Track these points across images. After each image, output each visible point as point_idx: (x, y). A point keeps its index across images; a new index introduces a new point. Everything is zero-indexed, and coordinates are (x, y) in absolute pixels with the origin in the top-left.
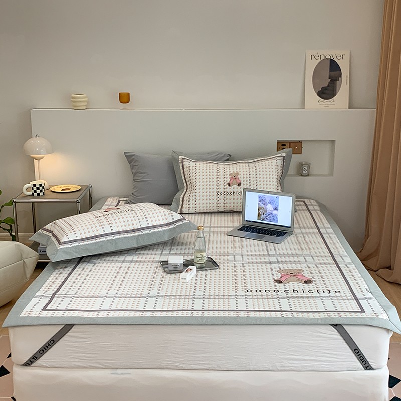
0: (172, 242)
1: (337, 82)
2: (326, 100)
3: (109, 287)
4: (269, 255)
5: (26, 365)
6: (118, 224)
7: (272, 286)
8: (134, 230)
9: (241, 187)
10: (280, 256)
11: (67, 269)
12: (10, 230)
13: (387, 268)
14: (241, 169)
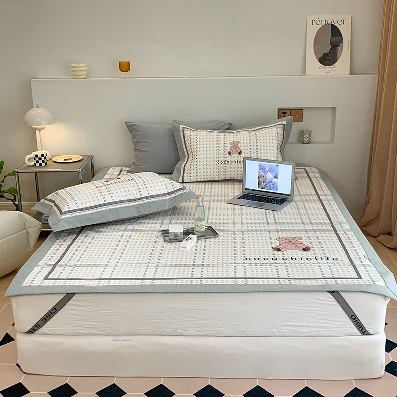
0: (173, 211)
1: (338, 47)
2: (327, 67)
3: (110, 256)
4: (268, 223)
5: (29, 333)
6: (119, 193)
7: (271, 253)
8: (135, 200)
9: (241, 155)
10: (280, 224)
11: (69, 238)
12: (14, 200)
13: (387, 234)
14: (242, 138)
